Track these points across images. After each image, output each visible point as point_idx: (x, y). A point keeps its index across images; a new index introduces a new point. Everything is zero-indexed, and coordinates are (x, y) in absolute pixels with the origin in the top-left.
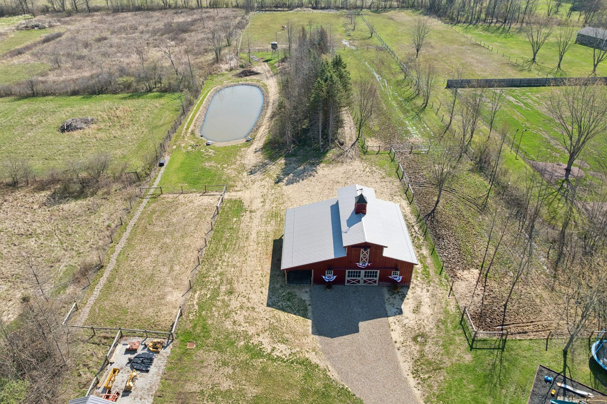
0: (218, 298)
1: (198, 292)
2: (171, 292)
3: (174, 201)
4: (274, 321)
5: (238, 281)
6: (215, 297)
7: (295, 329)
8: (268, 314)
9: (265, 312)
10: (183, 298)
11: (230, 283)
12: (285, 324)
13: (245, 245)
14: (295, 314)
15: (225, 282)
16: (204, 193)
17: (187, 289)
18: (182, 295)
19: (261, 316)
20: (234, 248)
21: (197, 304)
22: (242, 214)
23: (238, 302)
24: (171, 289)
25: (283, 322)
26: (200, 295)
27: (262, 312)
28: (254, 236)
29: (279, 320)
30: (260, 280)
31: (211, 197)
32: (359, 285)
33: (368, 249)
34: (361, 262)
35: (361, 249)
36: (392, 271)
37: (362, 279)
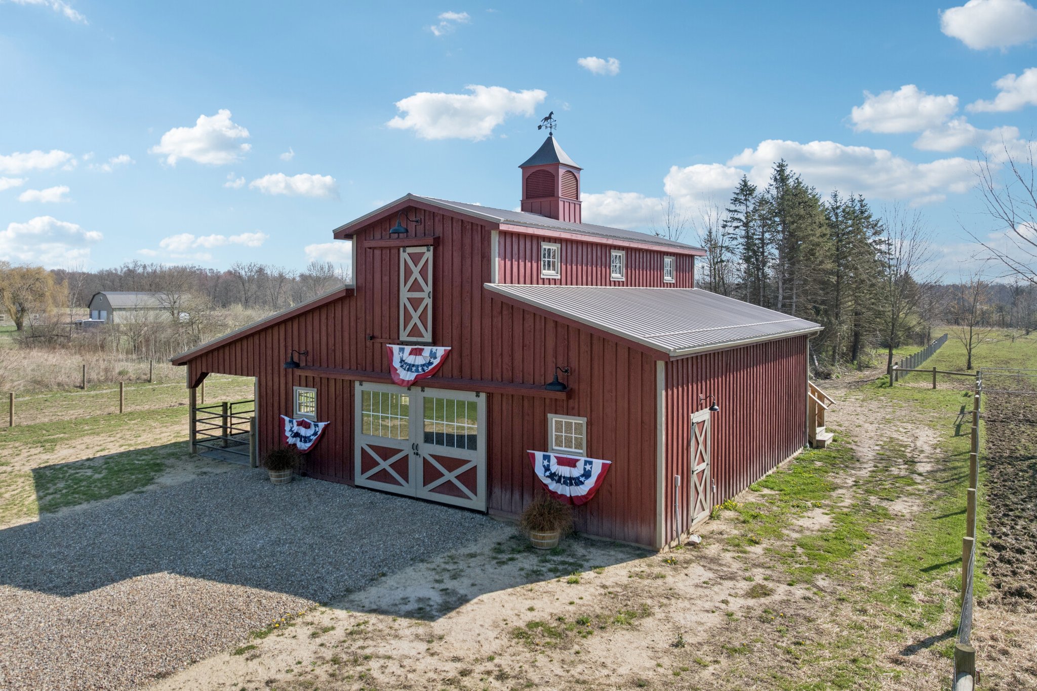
32: (405, 489)
33: (428, 250)
34: (404, 337)
35: (401, 249)
36: (549, 416)
37: (417, 454)
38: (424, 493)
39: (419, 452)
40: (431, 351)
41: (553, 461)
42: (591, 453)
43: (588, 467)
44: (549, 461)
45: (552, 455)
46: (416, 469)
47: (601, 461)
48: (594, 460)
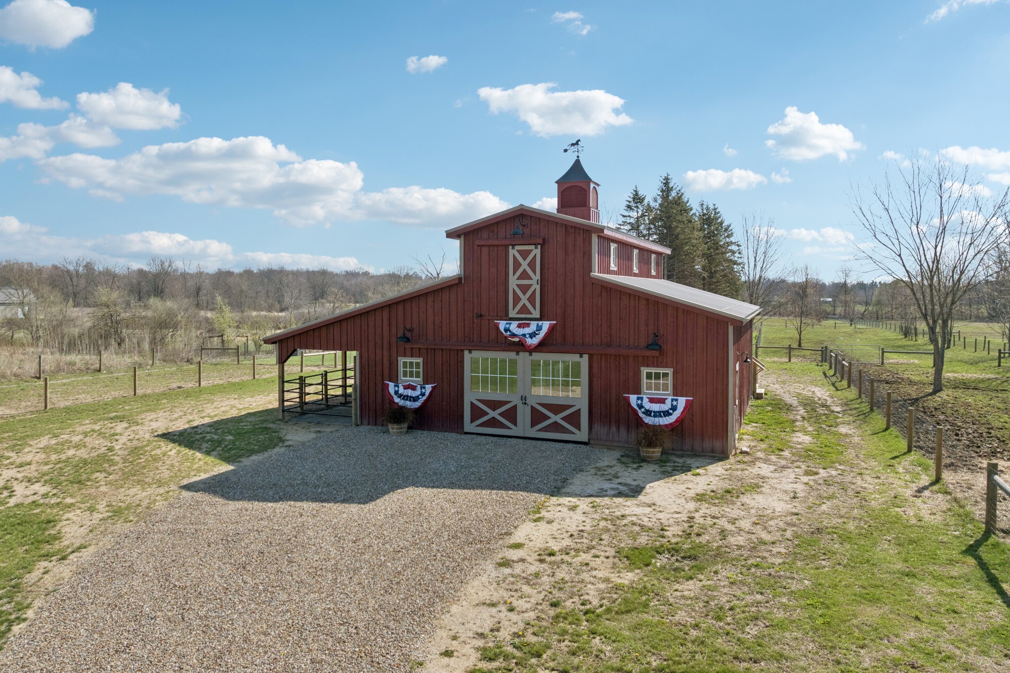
32: (514, 431)
33: (536, 248)
34: (512, 314)
35: (510, 247)
36: (642, 368)
37: (525, 404)
38: (533, 432)
39: (527, 402)
40: (538, 325)
41: (646, 400)
42: (677, 392)
43: (675, 403)
44: (642, 401)
45: (645, 397)
46: (525, 415)
47: (684, 399)
48: (679, 398)
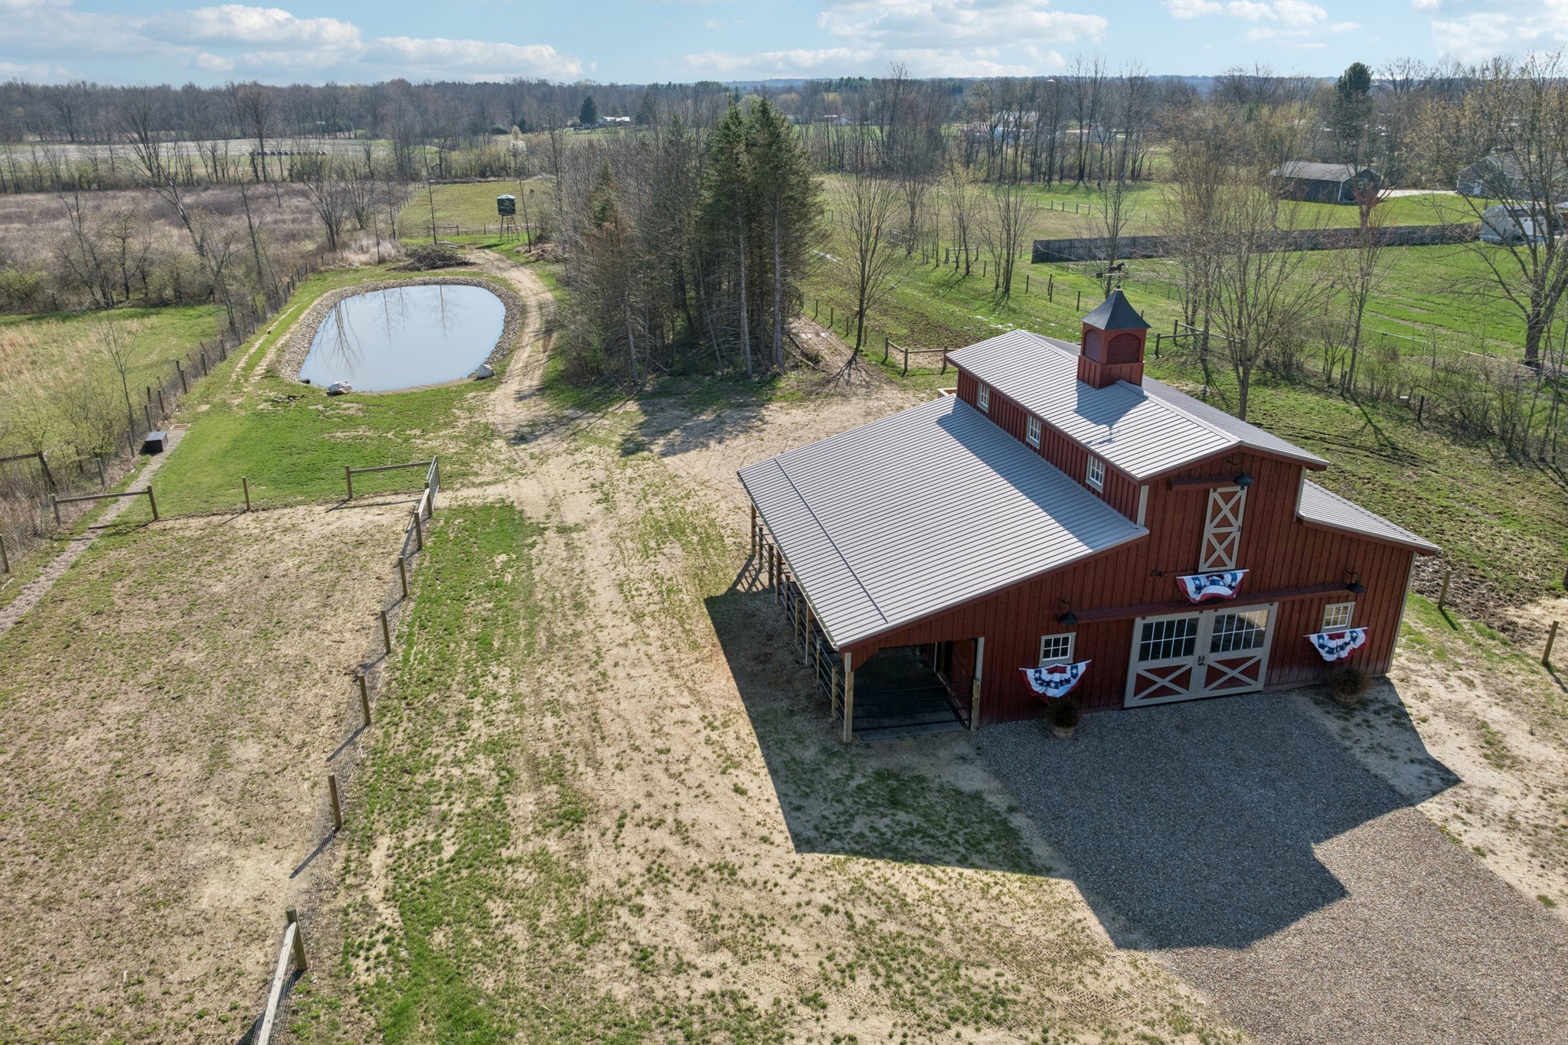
0: (505, 854)
1: (384, 842)
2: (219, 861)
3: (211, 534)
4: (873, 914)
5: (597, 765)
6: (490, 848)
7: (1007, 932)
8: (821, 882)
9: (800, 879)
10: (302, 882)
11: (558, 776)
12: (941, 920)
13: (579, 626)
14: (963, 862)
15: (524, 776)
16: (343, 503)
17: (314, 835)
18: (288, 866)
19: (790, 900)
20: (530, 647)
21: (390, 897)
22: (530, 541)
23: (625, 856)
24: (221, 849)
25: (925, 908)
26: (398, 856)
27: (783, 880)
28: (605, 595)
29: (897, 905)
30: (708, 741)
31: (375, 510)
32: (1184, 695)
33: (1243, 489)
34: (1203, 566)
35: (1212, 490)
36: (1327, 606)
37: (1202, 664)
38: (1207, 693)
39: (1204, 662)
40: (1232, 576)
41: (1327, 637)
42: (1353, 625)
44: (1323, 639)
45: (1324, 634)
46: (1198, 676)
47: (1361, 629)
48: (1356, 630)
